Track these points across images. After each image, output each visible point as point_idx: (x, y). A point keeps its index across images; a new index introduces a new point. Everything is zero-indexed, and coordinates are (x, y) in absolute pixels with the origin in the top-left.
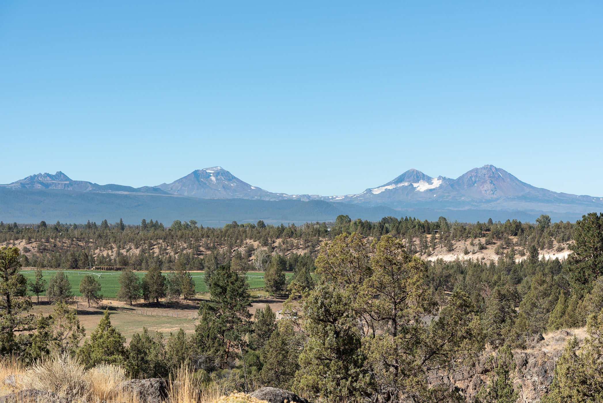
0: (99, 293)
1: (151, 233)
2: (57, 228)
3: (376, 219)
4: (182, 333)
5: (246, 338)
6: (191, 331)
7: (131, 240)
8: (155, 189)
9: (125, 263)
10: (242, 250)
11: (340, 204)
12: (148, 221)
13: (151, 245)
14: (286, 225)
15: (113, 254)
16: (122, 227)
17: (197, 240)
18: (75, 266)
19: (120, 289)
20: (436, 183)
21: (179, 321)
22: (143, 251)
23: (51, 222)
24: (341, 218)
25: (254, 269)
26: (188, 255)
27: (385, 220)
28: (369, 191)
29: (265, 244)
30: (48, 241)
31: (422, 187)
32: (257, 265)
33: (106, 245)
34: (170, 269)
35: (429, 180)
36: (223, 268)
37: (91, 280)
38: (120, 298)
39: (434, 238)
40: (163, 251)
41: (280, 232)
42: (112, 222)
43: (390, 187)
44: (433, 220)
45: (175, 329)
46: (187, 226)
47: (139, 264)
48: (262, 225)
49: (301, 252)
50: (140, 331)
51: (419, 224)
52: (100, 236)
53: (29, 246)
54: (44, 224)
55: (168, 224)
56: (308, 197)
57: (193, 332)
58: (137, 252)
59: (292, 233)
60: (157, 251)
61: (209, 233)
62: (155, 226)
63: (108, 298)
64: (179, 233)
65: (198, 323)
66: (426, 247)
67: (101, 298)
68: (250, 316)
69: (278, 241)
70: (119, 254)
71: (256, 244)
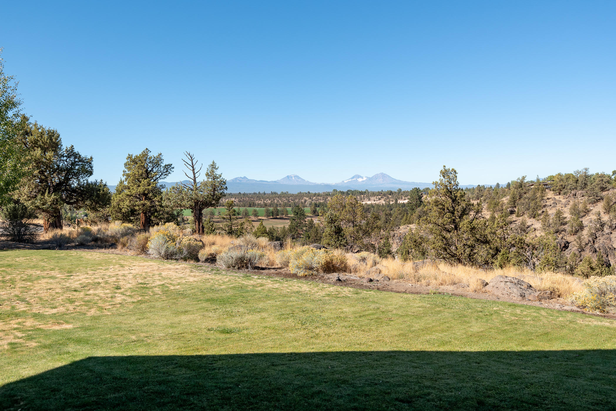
0: (258, 215)
1: (274, 196)
2: (244, 194)
3: (345, 190)
4: (284, 227)
5: (305, 228)
6: (287, 227)
7: (268, 198)
8: (275, 182)
9: (266, 205)
10: (303, 201)
11: (334, 186)
12: (273, 192)
13: (274, 199)
14: (317, 193)
15: (262, 202)
16: (265, 194)
17: (289, 198)
18: (250, 206)
19: (264, 213)
20: (365, 179)
21: (283, 223)
22: (272, 201)
23: (242, 192)
24: (334, 190)
25: (307, 207)
26: (286, 202)
27: (348, 191)
28: (343, 181)
29: (310, 199)
30: (241, 198)
31: (360, 180)
32: (308, 205)
33: (260, 200)
34: (280, 207)
35: (362, 178)
36: (297, 206)
37: (255, 211)
38: (265, 216)
39: (364, 196)
40: (278, 201)
41: (315, 195)
42: (262, 192)
43: (350, 180)
44: (364, 190)
45: (282, 226)
46: (285, 193)
47: (270, 205)
48: (309, 192)
49: (322, 201)
50: (271, 226)
51: (359, 192)
52: (258, 197)
53: (235, 200)
54: (240, 193)
55: (279, 193)
56: (324, 183)
57: (288, 227)
58: (270, 202)
59: (319, 195)
60: (276, 201)
61: (292, 195)
62: (275, 193)
63: (261, 216)
64: (283, 196)
65: (289, 224)
66: (362, 199)
67: (259, 216)
68: (306, 221)
69: (314, 198)
70: (264, 202)
71: (307, 199)
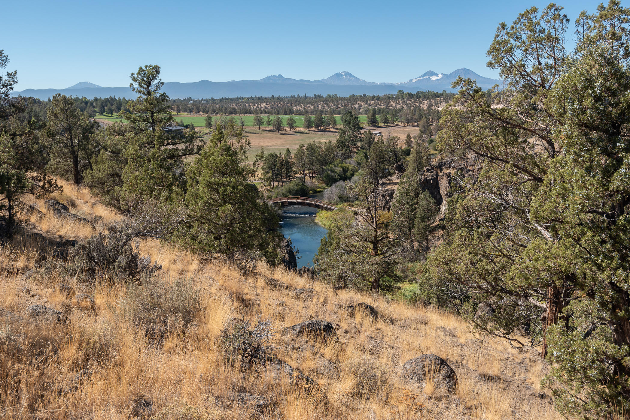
0: (295, 125)
1: (318, 100)
2: (279, 98)
3: (414, 92)
4: (330, 142)
5: (359, 144)
6: (334, 141)
7: (310, 103)
8: (320, 81)
9: (307, 112)
10: (357, 106)
11: (398, 86)
12: (317, 95)
13: (318, 105)
14: (376, 95)
15: (302, 109)
16: (306, 97)
17: (338, 102)
18: (285, 114)
19: (303, 123)
20: (440, 76)
21: (330, 137)
22: (315, 107)
23: (276, 96)
24: (399, 91)
25: (361, 114)
26: (334, 109)
27: (418, 92)
28: (411, 80)
29: (367, 103)
30: (274, 103)
31: (434, 78)
32: (364, 112)
33: (299, 105)
34: (325, 114)
35: (437, 75)
36: (349, 112)
37: (291, 119)
38: (304, 127)
39: (440, 100)
40: (323, 107)
41: (373, 98)
42: (302, 95)
43: (420, 79)
44: (440, 92)
45: (327, 141)
46: (333, 96)
47: (312, 113)
48: (365, 95)
49: (382, 107)
50: (311, 141)
51: (434, 94)
52: (296, 101)
53: (267, 106)
54: (273, 96)
55: (325, 96)
56: (384, 83)
57: (335, 141)
58: (312, 107)
59: (378, 98)
60: (320, 107)
61: (343, 99)
62: (320, 97)
63: (299, 127)
64: (330, 99)
65: (338, 138)
66: (437, 104)
67: (296, 127)
68: (361, 134)
69: (372, 102)
70: (304, 108)
71: (362, 103)
